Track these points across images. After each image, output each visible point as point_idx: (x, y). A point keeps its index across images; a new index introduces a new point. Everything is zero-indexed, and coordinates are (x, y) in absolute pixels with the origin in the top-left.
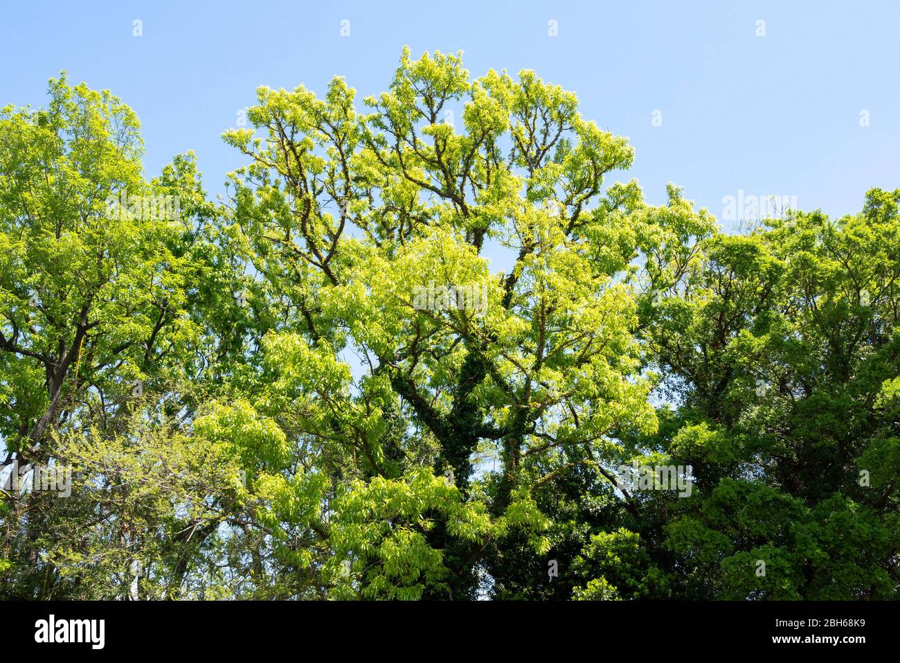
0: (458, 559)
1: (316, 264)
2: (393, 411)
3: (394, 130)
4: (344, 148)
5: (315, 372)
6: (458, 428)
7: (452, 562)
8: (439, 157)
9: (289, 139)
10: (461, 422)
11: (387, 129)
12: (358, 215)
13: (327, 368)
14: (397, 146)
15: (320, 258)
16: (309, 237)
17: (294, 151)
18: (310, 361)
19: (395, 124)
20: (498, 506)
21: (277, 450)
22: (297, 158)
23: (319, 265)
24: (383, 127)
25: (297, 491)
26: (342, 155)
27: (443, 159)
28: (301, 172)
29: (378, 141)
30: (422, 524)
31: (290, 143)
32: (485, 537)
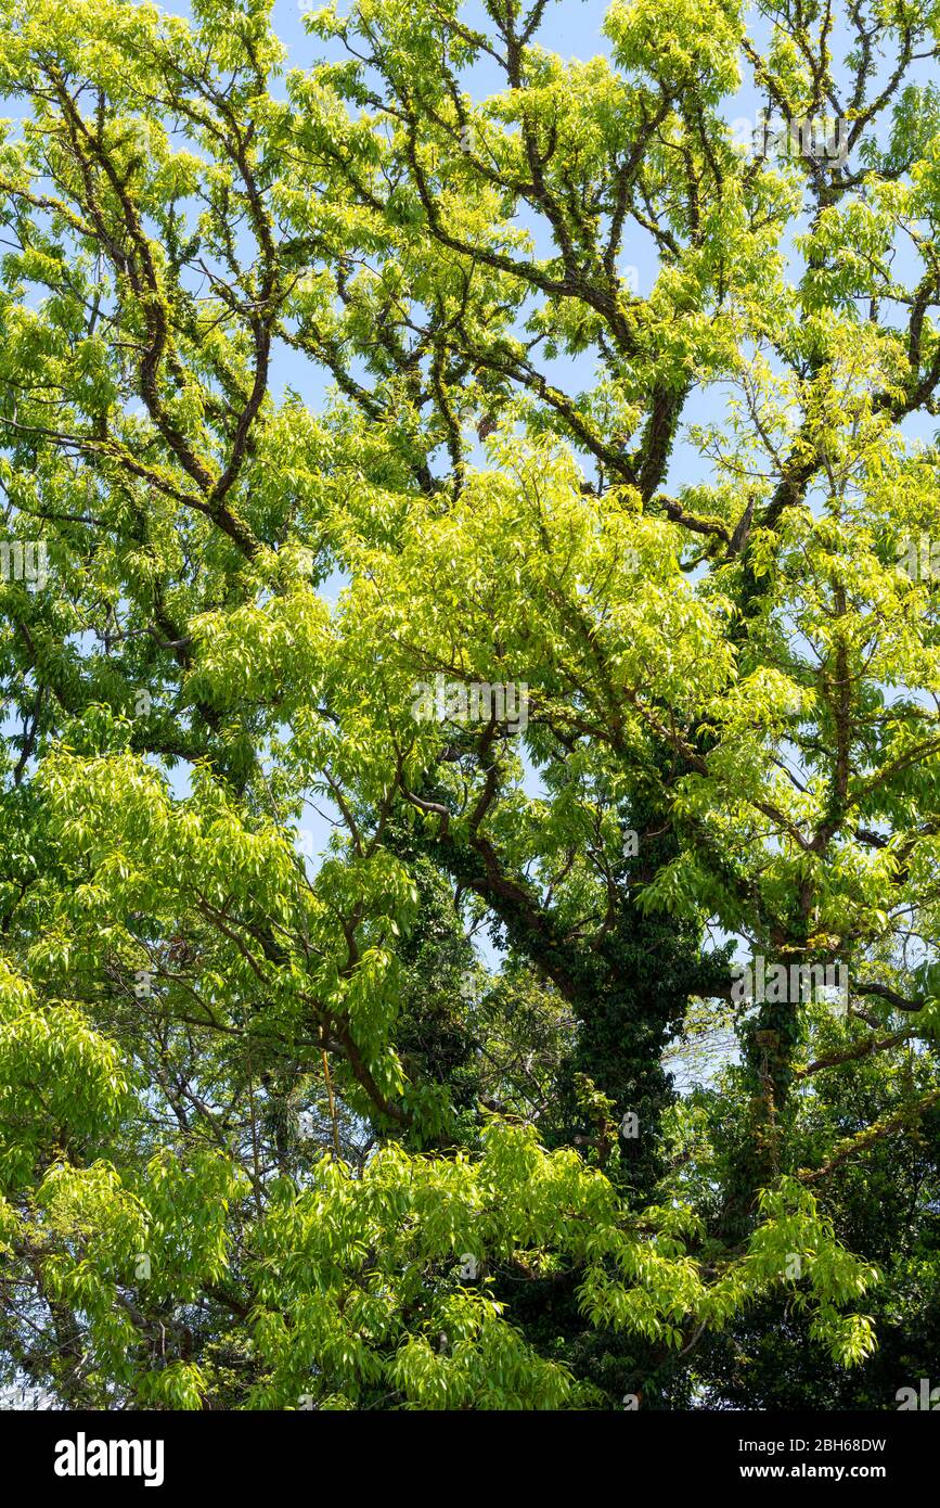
0: (629, 1361)
1: (189, 501)
2: (436, 915)
3: (397, 105)
4: (255, 156)
5: (190, 866)
6: (626, 974)
7: (611, 1370)
8: (538, 173)
9: (93, 132)
10: (635, 953)
11: (376, 102)
12: (308, 321)
13: (222, 853)
14: (410, 149)
15: (202, 480)
16: (165, 417)
17: (107, 164)
18: (174, 834)
19: (399, 89)
20: (734, 1214)
21: (94, 1093)
22: (119, 186)
23: (198, 506)
24: (363, 98)
25: (156, 1208)
26: (250, 182)
27: (550, 176)
28: (131, 227)
29: (353, 146)
30: (525, 1262)
31: (96, 145)
32: (687, 1324)
